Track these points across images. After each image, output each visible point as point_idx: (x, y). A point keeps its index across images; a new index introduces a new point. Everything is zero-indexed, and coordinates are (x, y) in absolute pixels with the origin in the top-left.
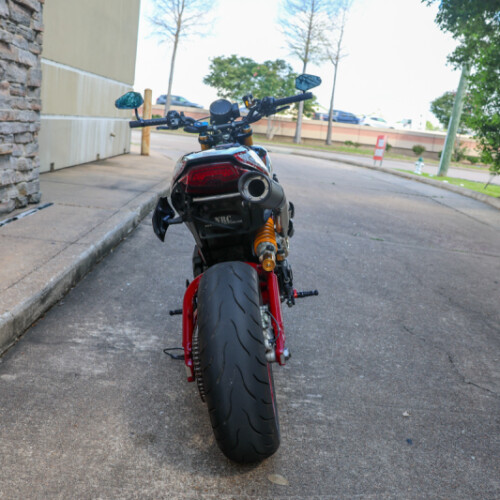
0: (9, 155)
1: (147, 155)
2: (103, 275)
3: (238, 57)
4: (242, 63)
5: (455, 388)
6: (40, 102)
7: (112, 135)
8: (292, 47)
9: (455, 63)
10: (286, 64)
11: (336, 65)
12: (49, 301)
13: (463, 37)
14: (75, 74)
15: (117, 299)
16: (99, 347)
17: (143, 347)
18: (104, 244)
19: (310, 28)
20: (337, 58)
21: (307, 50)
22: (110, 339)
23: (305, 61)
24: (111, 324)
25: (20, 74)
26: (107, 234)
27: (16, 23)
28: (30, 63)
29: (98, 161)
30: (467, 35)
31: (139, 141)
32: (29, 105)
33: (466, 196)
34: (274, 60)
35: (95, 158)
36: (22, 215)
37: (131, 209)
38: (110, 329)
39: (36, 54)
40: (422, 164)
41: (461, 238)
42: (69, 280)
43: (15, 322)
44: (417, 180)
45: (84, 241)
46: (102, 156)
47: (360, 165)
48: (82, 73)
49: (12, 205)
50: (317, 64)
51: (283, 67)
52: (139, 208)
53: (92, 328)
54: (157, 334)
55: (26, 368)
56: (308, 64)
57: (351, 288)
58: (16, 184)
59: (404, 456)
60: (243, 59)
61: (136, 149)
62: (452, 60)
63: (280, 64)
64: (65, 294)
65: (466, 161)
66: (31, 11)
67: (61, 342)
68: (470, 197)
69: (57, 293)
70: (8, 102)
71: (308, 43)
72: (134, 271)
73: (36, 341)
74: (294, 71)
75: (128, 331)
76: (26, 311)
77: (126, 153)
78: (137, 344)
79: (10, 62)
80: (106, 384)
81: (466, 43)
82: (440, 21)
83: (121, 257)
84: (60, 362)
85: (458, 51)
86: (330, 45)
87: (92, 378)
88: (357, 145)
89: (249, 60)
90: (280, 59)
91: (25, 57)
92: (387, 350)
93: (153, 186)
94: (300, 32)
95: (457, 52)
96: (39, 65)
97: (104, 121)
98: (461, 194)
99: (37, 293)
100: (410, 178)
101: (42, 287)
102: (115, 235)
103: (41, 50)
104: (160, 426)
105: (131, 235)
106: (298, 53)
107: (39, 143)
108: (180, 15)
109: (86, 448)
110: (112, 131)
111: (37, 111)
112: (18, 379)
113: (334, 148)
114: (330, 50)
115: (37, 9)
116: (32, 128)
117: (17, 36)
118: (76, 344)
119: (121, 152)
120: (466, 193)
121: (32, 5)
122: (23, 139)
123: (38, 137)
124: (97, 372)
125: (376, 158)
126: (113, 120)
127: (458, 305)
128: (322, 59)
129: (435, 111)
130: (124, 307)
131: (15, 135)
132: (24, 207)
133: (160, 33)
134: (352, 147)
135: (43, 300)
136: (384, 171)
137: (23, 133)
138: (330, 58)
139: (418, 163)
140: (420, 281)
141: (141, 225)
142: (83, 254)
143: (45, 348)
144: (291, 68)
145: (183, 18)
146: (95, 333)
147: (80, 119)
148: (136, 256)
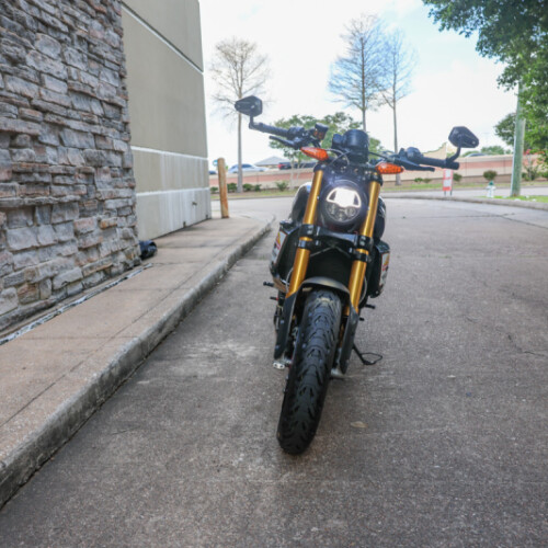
0: (116, 226)
1: (227, 217)
2: (204, 311)
3: (299, 117)
4: (304, 122)
5: (513, 356)
6: (133, 180)
7: (194, 204)
8: (350, 98)
9: (507, 84)
10: (346, 115)
11: (394, 108)
12: (165, 331)
13: (510, 58)
14: (158, 155)
15: (218, 326)
16: (209, 358)
17: (244, 355)
18: (201, 287)
19: (363, 77)
20: (394, 101)
21: (363, 98)
22: (217, 353)
23: (364, 110)
24: (216, 342)
25: (116, 160)
26: (203, 279)
27: (110, 119)
28: (123, 149)
29: (186, 228)
30: (514, 55)
31: (219, 208)
32: (126, 184)
33: (539, 209)
34: (333, 114)
35: (182, 226)
36: (130, 275)
37: (220, 259)
38: (216, 346)
39: (126, 142)
40: (493, 187)
41: (529, 246)
42: (178, 315)
43: (142, 345)
44: (489, 203)
45: (185, 286)
46: (188, 224)
47: (430, 198)
48: (163, 153)
49: (121, 268)
50: (376, 110)
51: (344, 119)
52: (227, 259)
53: (201, 347)
54: (255, 345)
55: (156, 376)
56: (367, 112)
57: (419, 296)
58: (123, 250)
59: (463, 404)
60: (304, 118)
61: (216, 214)
62: (503, 82)
63: (339, 117)
64: (176, 326)
65: (541, 178)
66: (120, 108)
67: (179, 358)
68: (543, 209)
69: (170, 325)
70: (110, 184)
71: (363, 92)
72: (229, 305)
73: (161, 359)
74: (355, 120)
75: (230, 346)
76: (149, 337)
77: (208, 218)
78: (239, 354)
79: (108, 151)
80: (218, 380)
81: (514, 63)
82: (481, 48)
83: (218, 297)
84: (181, 369)
85: (508, 72)
86: (385, 90)
87: (207, 377)
88: (427, 181)
89: (311, 118)
90: (340, 111)
91: (119, 145)
92: (451, 336)
93: (236, 240)
94: (354, 83)
95: (506, 74)
96: (130, 150)
97: (186, 191)
98: (533, 208)
99: (155, 324)
100: (481, 202)
101: (158, 320)
102: (210, 280)
103: (130, 138)
104: (264, 401)
105: (223, 280)
106: (355, 103)
107: (137, 214)
108: (240, 89)
109: (209, 418)
110: (194, 200)
111: (132, 188)
112: (152, 383)
113: (404, 188)
114: (386, 94)
115: (124, 105)
116: (130, 203)
117: (111, 130)
118: (190, 358)
119: (204, 218)
120: (538, 206)
121: (120, 103)
122: (124, 213)
123: (136, 210)
124: (210, 373)
125: (446, 189)
126: (193, 190)
127: (521, 298)
128: (379, 105)
129: (501, 134)
130: (225, 331)
131: (118, 209)
132: (131, 269)
133: (223, 108)
134: (423, 184)
135: (160, 329)
136: (455, 200)
137: (124, 208)
138: (387, 101)
139: (489, 187)
140: (485, 284)
141: (230, 272)
142: (186, 295)
143: (168, 363)
144: (351, 119)
145: (243, 91)
146: (205, 350)
147: (165, 192)
148: (230, 294)
